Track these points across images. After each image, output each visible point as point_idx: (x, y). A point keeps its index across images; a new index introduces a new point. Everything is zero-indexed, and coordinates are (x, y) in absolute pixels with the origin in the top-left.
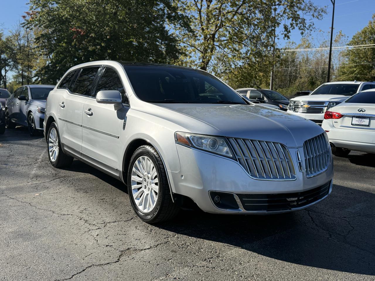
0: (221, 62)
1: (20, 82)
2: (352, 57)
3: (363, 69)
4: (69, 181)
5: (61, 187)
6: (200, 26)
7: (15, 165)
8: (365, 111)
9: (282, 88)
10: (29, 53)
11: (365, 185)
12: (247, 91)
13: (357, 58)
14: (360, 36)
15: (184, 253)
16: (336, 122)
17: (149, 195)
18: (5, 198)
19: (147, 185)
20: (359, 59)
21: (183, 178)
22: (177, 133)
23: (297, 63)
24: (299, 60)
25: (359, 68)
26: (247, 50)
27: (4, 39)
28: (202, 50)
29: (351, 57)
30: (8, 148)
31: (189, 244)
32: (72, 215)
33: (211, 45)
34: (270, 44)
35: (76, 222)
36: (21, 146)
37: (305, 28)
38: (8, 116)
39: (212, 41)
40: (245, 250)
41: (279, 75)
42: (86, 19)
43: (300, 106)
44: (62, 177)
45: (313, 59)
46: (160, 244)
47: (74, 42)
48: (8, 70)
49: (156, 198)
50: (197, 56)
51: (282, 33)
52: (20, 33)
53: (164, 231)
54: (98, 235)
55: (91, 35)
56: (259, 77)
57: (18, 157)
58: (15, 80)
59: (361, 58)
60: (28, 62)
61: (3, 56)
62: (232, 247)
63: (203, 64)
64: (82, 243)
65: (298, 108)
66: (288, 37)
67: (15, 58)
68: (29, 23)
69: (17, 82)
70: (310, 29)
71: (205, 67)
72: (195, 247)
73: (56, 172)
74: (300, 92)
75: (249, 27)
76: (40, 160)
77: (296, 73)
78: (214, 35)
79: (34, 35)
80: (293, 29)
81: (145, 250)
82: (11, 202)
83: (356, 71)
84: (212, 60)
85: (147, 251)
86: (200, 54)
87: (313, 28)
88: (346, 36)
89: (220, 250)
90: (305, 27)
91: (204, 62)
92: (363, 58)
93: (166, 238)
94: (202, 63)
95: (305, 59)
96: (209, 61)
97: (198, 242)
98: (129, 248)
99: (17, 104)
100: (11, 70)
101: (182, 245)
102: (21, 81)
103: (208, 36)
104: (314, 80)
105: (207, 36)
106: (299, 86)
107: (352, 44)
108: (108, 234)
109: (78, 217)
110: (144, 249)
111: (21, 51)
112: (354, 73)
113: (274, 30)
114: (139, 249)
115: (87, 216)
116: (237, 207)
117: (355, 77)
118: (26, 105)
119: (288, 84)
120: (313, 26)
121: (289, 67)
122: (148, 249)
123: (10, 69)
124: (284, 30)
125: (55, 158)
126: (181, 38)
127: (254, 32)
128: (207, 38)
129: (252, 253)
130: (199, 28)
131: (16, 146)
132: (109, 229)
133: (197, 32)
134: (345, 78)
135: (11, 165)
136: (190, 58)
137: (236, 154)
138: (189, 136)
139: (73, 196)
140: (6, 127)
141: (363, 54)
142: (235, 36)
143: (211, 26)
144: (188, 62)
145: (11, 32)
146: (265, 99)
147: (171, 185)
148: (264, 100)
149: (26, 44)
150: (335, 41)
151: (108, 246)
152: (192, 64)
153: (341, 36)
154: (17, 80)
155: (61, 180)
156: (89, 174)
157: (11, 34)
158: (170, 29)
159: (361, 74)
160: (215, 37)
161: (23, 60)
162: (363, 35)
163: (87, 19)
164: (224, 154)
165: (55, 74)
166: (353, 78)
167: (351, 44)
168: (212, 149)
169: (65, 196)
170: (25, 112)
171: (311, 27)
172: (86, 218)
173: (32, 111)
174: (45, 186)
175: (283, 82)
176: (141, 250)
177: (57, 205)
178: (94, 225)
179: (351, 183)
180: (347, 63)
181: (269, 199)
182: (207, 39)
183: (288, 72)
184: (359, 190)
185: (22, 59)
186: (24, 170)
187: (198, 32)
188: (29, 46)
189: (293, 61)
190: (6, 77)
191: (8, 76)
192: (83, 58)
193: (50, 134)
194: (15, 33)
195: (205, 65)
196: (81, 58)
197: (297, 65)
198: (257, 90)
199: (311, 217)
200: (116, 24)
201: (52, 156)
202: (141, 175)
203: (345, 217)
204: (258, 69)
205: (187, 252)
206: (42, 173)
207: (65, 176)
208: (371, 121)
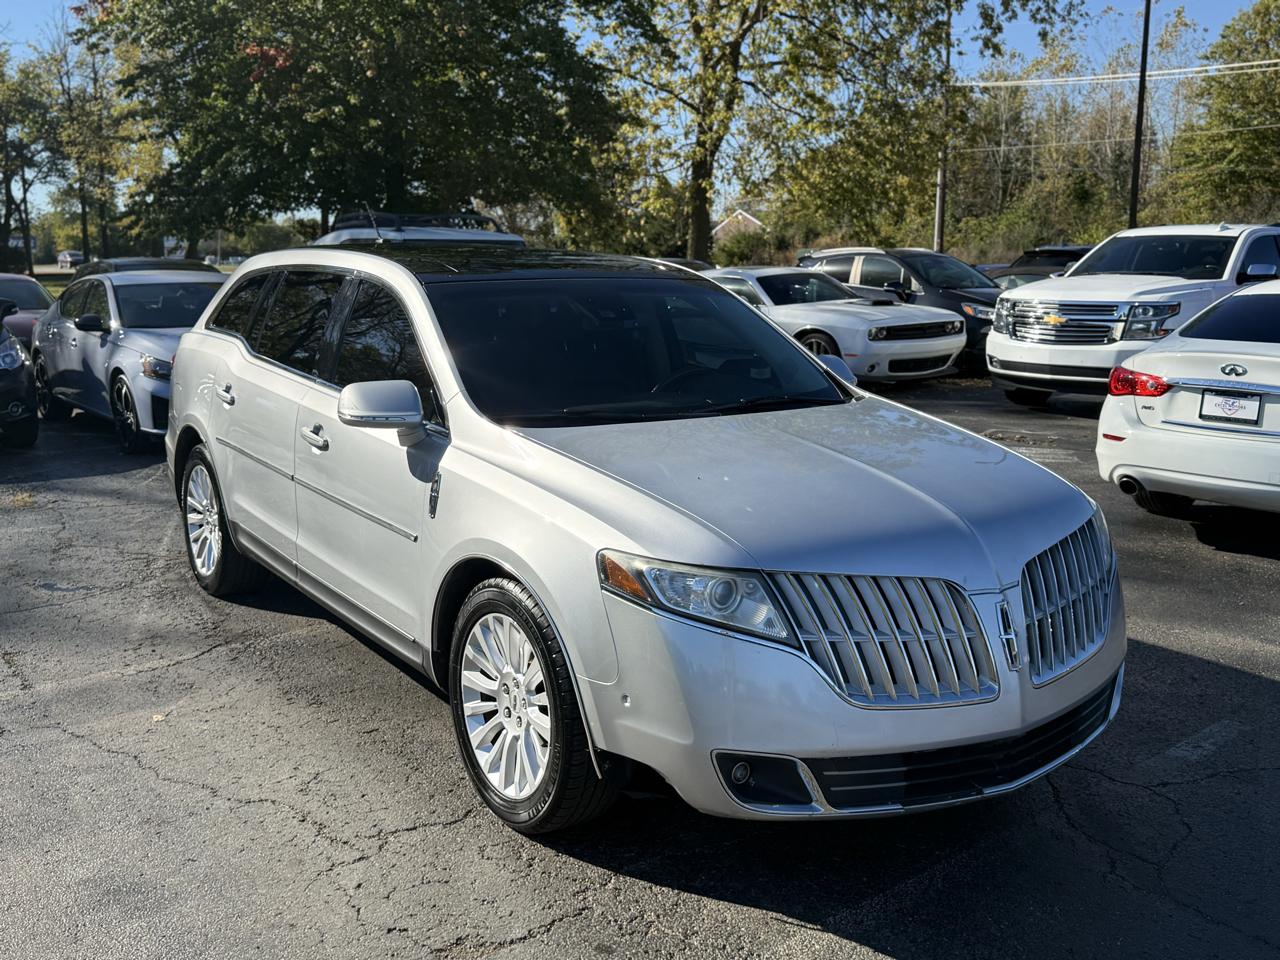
0: (763, 142)
1: (74, 217)
2: (1220, 100)
3: (1256, 143)
4: (261, 654)
5: (233, 680)
6: (688, 17)
7: (78, 588)
8: (1245, 372)
9: (977, 216)
10: (100, 120)
11: (1240, 639)
12: (853, 259)
13: (1235, 106)
14: (1247, 26)
15: (636, 953)
16: (1149, 408)
17: (521, 742)
18: (53, 734)
19: (515, 709)
20: (1243, 108)
21: (627, 704)
22: (603, 556)
23: (1027, 125)
24: (1035, 113)
25: (1245, 141)
26: (851, 93)
27: (12, 73)
28: (697, 101)
29: (1216, 103)
30: (51, 511)
31: (654, 918)
32: (273, 802)
33: (728, 83)
34: (932, 75)
35: (288, 833)
36: (94, 501)
37: (1053, 15)
38: (45, 378)
39: (729, 67)
40: (832, 936)
41: (965, 169)
42: (292, 10)
43: (1031, 320)
44: (236, 638)
45: (1083, 108)
46: (561, 920)
47: (254, 92)
48: (33, 181)
49: (543, 757)
50: (678, 122)
51: (974, 34)
52: (66, 52)
53: (572, 865)
54: (359, 886)
55: (313, 67)
56: (895, 190)
57: (87, 552)
58: (59, 209)
59: (1250, 106)
60: (100, 152)
61: (13, 133)
62: (792, 925)
63: (702, 150)
64: (311, 921)
65: (1025, 324)
66: (997, 49)
67: (55, 138)
68: (95, 31)
69: (64, 215)
70: (1071, 17)
71: (709, 163)
72: (671, 928)
73: (216, 617)
74: (1037, 249)
75: (857, 14)
76: (161, 563)
77: (1026, 161)
78: (735, 47)
79: (116, 58)
80: (1010, 18)
81: (513, 946)
82: (74, 753)
83: (1231, 151)
84: (733, 135)
85: (518, 947)
86: (688, 113)
87: (1081, 15)
88: (1200, 29)
89: (754, 937)
90: (1054, 11)
91: (705, 142)
92: (1257, 104)
93: (578, 893)
94: (698, 149)
95: (1058, 111)
96: (720, 139)
97: (681, 909)
98: (460, 939)
99: (74, 343)
100: (44, 180)
101: (632, 921)
102: (80, 211)
103: (716, 51)
104: (1088, 182)
105: (711, 51)
106: (1036, 205)
107: (1221, 56)
108: (391, 883)
109: (292, 812)
110: (508, 940)
111: (74, 115)
112: (1226, 157)
113: (948, 24)
114: (494, 940)
115: (323, 807)
116: (805, 799)
117: (1230, 172)
118: (102, 346)
119: (999, 202)
120: (1079, 8)
121: (1003, 141)
122: (521, 939)
123: (40, 175)
124: (980, 21)
125: (209, 564)
126: (623, 62)
127: (878, 33)
128: (711, 59)
129: (856, 948)
130: (685, 22)
131: (77, 500)
132: (394, 861)
133: (676, 38)
134: (1194, 178)
135: (67, 590)
136: (654, 131)
137: (800, 626)
138: (643, 567)
139: (276, 722)
140: (40, 415)
141: (1257, 90)
142: (808, 48)
143: (723, 16)
144: (649, 147)
145: (35, 49)
146: (915, 285)
147: (592, 724)
148: (910, 288)
149: (90, 90)
150: (1161, 45)
151: (395, 929)
152: (661, 153)
153: (1183, 28)
154: (64, 209)
155: (232, 650)
156: (325, 621)
157: (36, 54)
158: (584, 29)
159: (1250, 161)
160: (740, 53)
161: (82, 148)
162: (1258, 21)
163: (294, 11)
164: (760, 628)
165: (195, 203)
166: (1223, 177)
167: (1217, 56)
168: (720, 610)
169: (249, 721)
170: (101, 372)
171: (1072, 12)
172: (321, 817)
173: (122, 368)
174: (182, 681)
175: (981, 194)
176: (500, 944)
177: (224, 760)
178: (345, 843)
179: (1193, 631)
180: (1202, 123)
181: (911, 768)
182: (712, 63)
183: (997, 157)
184: (1217, 665)
185: (79, 144)
186: (110, 612)
187: (682, 40)
188: (101, 96)
189: (1016, 119)
190: (29, 205)
191: (35, 203)
192: (288, 148)
193: (191, 482)
194: (51, 52)
195: (708, 153)
196: (280, 146)
197: (1029, 134)
198: (887, 252)
199: (1054, 788)
200: (396, 23)
201: (199, 556)
202: (494, 673)
203: (1165, 785)
204: (891, 161)
205: (646, 952)
206: (168, 620)
207: (244, 635)
208: (1267, 405)
